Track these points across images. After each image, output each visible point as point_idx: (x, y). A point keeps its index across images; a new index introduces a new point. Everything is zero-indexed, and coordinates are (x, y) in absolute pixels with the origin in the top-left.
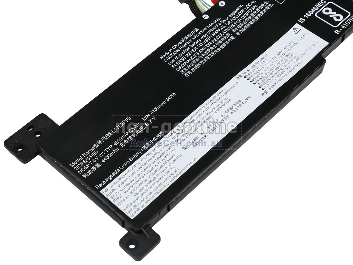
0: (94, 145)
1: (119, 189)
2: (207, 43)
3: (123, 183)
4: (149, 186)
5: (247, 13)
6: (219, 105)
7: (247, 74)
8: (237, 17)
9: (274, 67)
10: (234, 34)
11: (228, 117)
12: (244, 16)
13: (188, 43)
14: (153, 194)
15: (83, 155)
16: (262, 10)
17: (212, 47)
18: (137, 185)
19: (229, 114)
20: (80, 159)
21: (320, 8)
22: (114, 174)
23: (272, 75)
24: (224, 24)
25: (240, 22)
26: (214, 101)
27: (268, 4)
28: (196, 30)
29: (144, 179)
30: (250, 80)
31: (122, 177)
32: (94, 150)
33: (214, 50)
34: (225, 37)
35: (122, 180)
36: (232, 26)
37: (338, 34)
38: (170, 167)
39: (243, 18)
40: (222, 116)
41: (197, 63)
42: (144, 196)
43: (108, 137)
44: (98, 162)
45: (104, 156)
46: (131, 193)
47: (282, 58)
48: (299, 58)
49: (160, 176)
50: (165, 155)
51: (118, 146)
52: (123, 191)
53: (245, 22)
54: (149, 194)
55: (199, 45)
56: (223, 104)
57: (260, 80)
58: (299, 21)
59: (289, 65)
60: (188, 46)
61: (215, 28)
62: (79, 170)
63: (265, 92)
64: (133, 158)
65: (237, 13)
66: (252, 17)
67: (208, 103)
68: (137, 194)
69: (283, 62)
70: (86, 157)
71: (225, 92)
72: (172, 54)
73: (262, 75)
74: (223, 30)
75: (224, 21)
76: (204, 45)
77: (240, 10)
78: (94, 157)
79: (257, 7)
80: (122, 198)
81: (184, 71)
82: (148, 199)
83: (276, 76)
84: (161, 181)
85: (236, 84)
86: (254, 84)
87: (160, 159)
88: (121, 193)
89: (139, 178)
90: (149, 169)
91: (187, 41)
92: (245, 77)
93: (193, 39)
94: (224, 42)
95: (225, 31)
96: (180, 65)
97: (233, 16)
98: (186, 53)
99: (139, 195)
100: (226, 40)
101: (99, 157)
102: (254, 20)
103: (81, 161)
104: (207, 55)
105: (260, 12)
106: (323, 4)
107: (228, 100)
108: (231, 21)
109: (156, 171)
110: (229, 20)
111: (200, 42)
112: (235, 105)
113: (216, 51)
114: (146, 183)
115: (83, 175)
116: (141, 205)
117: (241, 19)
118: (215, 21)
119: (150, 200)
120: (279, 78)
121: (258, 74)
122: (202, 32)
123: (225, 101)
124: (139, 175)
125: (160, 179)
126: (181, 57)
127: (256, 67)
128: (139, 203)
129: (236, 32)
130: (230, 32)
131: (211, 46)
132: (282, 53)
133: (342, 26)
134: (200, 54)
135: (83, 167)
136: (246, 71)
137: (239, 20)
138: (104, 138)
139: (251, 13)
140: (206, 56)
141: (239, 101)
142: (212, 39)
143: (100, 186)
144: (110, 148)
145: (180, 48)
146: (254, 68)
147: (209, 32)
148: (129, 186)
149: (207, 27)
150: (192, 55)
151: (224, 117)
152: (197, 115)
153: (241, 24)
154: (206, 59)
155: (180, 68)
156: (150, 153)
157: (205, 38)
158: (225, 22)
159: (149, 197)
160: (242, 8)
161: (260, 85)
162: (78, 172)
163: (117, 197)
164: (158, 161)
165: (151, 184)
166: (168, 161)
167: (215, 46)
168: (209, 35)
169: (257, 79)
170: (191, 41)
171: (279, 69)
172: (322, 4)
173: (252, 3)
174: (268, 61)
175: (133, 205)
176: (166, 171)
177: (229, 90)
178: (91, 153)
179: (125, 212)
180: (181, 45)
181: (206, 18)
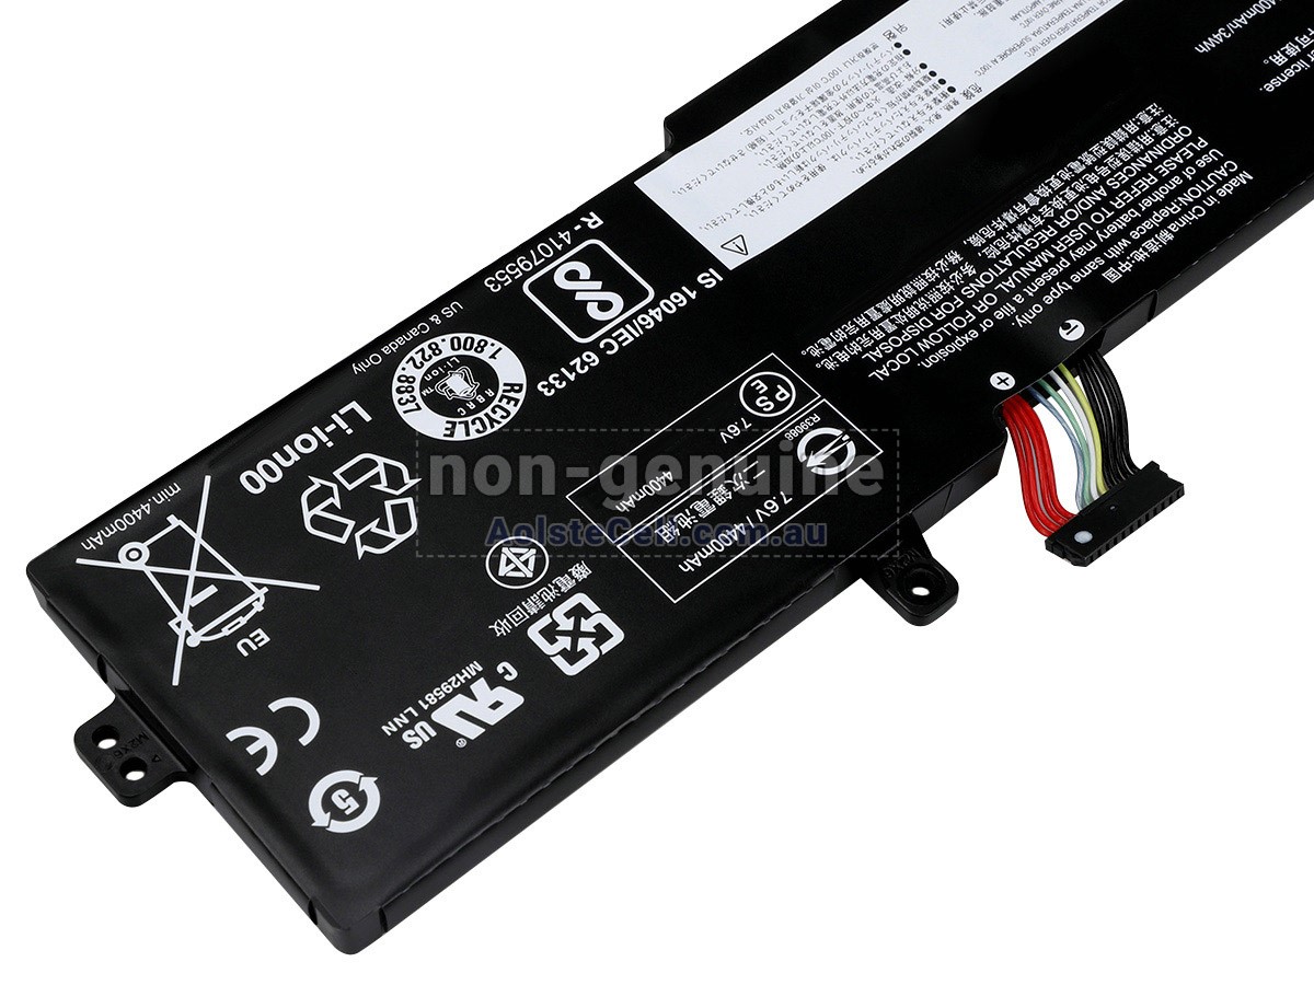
2: (1074, 225)
5: (907, 335)
7: (945, 102)
8: (949, 328)
9: (843, 123)
10: (970, 254)
12: (921, 326)
13: (1147, 226)
16: (851, 338)
17: (1056, 210)
21: (629, 321)
23: (858, 94)
24: (1005, 298)
25: (938, 305)
26: (1068, 19)
27: (823, 357)
28: (1112, 276)
30: (935, 80)
33: (1051, 197)
34: (1005, 245)
36: (970, 291)
37: (592, 214)
39: (924, 322)
41: (1117, 149)
47: (811, 152)
48: (753, 146)
53: (923, 305)
55: (1105, 215)
56: (1037, 8)
57: (901, 78)
58: (721, 279)
59: (793, 125)
60: (1147, 214)
61: (1040, 282)
63: (894, 37)
65: (948, 340)
66: (893, 321)
67: (1088, 12)
69: (811, 139)
71: (1028, 46)
72: (1205, 187)
73: (893, 98)
74: (1010, 271)
75: (999, 315)
76: (1085, 216)
77: (934, 349)
79: (866, 350)
81: (1163, 124)
83: (844, 89)
85: (985, 69)
86: (923, 66)
91: (1150, 234)
92: (952, 90)
93: (1124, 243)
94: (1011, 227)
95: (1003, 266)
96: (1178, 147)
97: (962, 332)
98: (1154, 188)
100: (1000, 234)
102: (885, 307)
104: (1077, 177)
105: (859, 334)
106: (614, 335)
107: (1020, 20)
108: (975, 312)
110: (980, 317)
111: (1101, 228)
113: (1044, 191)
117: (932, 319)
118: (1036, 310)
120: (837, 80)
121: (905, 102)
122: (1092, 266)
123: (1031, 15)
126: (1172, 174)
127: (908, 130)
129: (962, 263)
130: (983, 264)
131: (1058, 213)
132: (806, 172)
133: (569, 242)
134: (1103, 180)
136: (943, 113)
137: (941, 314)
139: (893, 334)
140: (1083, 173)
141: (983, 13)
142: (1053, 240)
145: (1175, 209)
146: (914, 125)
147: (1064, 264)
149: (1070, 283)
150: (1132, 181)
153: (935, 297)
154: (1082, 162)
155: (1179, 136)
157: (1079, 244)
158: (997, 307)
160: (925, 355)
161: (904, 61)
167: (1047, 212)
168: (1066, 255)
169: (914, 81)
170: (1135, 235)
171: (829, 113)
172: (616, 339)
173: (885, 372)
174: (862, 145)
177: (1012, 50)
180: (1172, 218)
181: (1073, 323)
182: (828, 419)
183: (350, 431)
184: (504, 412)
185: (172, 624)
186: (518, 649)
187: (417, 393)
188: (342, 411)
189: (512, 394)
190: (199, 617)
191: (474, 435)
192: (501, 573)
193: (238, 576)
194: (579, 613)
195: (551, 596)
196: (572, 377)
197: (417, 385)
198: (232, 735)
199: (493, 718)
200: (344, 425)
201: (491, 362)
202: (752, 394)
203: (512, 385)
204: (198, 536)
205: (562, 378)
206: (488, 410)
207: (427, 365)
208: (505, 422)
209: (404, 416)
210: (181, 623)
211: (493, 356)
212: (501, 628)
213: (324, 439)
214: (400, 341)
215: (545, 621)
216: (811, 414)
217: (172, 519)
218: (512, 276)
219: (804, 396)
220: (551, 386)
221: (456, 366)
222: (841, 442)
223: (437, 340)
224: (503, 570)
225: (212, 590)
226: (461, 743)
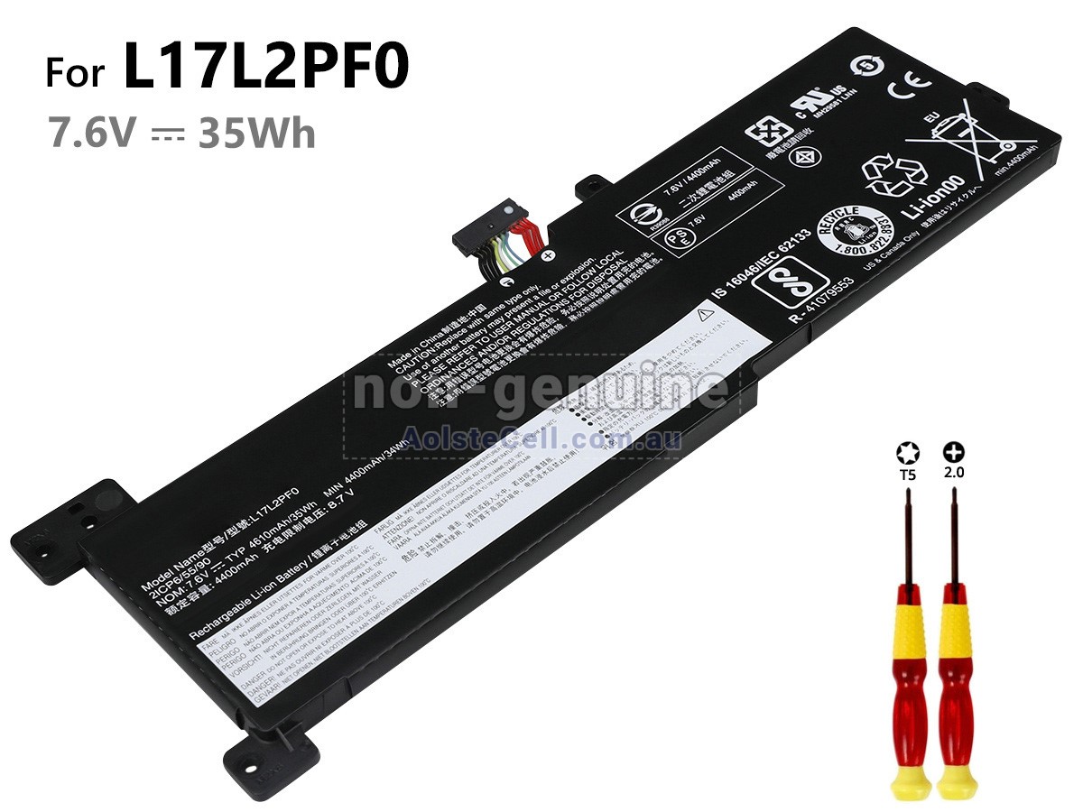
0: (205, 547)
1: (240, 643)
2: (500, 337)
3: (252, 629)
4: (311, 636)
5: (602, 276)
6: (501, 467)
8: (577, 283)
10: (564, 320)
11: (516, 492)
12: (594, 283)
13: (456, 336)
14: (315, 655)
15: (175, 566)
16: (633, 271)
17: (510, 344)
18: (283, 635)
19: (521, 486)
20: (167, 575)
21: (764, 269)
22: (236, 610)
24: (545, 298)
25: (583, 295)
26: (492, 459)
27: (650, 259)
28: (481, 308)
29: (302, 621)
30: (583, 416)
31: (254, 616)
32: (203, 557)
33: (513, 351)
34: (542, 325)
35: (253, 622)
36: (564, 302)
37: (796, 323)
38: (367, 597)
39: (592, 285)
40: (504, 491)
41: (469, 378)
42: (295, 658)
43: (239, 529)
44: (206, 581)
45: (222, 571)
46: (268, 651)
48: (700, 374)
49: (340, 617)
50: (359, 572)
51: (258, 550)
52: (250, 647)
53: (593, 295)
54: (308, 655)
55: (481, 341)
56: (511, 465)
57: (605, 418)
58: (713, 294)
60: (455, 342)
61: (523, 305)
62: (159, 599)
64: (287, 575)
65: (578, 276)
66: (610, 284)
67: (478, 464)
68: (280, 653)
70: (182, 570)
72: (418, 358)
74: (540, 311)
75: (548, 291)
76: (493, 341)
77: (586, 269)
78: (201, 571)
79: (626, 265)
80: (244, 661)
81: (438, 394)
82: (303, 664)
84: (338, 628)
85: (550, 423)
86: (590, 424)
87: (347, 580)
88: (245, 650)
89: (290, 618)
90: (319, 599)
91: (455, 331)
92: (572, 410)
93: (471, 327)
94: (538, 335)
95: (544, 313)
97: (570, 282)
98: (448, 357)
99: (283, 656)
100: (545, 331)
101: (210, 572)
102: (614, 291)
103: (167, 580)
104: (495, 362)
105: (629, 273)
106: (772, 261)
107: (523, 457)
108: (562, 292)
109: (334, 604)
110: (559, 290)
111: (484, 334)
112: (538, 468)
113: (517, 354)
114: (305, 630)
115: (166, 610)
116: (283, 678)
117: (587, 288)
118: (526, 292)
119: (306, 667)
120: (648, 414)
122: (492, 313)
123: (517, 460)
124: (293, 612)
125: (339, 622)
126: (437, 365)
128: (281, 674)
129: (568, 315)
130: (556, 315)
131: (509, 343)
132: (665, 361)
133: (808, 306)
134: (480, 360)
135: (170, 591)
137: (583, 290)
138: (229, 531)
139: (610, 276)
140: (492, 364)
141: (548, 460)
142: (513, 328)
143: (201, 633)
144: (239, 553)
145: (438, 346)
147: (508, 314)
148: (265, 636)
149: (505, 304)
150: (462, 360)
151: (508, 493)
152: (448, 489)
153: (585, 299)
154: (492, 370)
156: (328, 566)
157: (498, 326)
158: (549, 294)
159: (306, 661)
160: (592, 265)
161: (603, 427)
162: (158, 602)
163: (234, 657)
164: (342, 583)
165: (316, 632)
166: (364, 584)
167: (516, 344)
168: (507, 320)
169: (597, 415)
170: (464, 331)
172: (770, 259)
173: (615, 255)
175: (266, 677)
176: (355, 605)
178: (195, 562)
179: (245, 692)
180: (440, 340)
181: (506, 285)
182: (647, 229)
183: (911, 206)
184: (828, 219)
185: (976, 121)
186: (798, 124)
187: (879, 226)
188: (918, 215)
189: (825, 229)
190: (963, 125)
191: (842, 209)
192: (813, 152)
193: (950, 142)
194: (769, 139)
195: (785, 145)
196: (792, 239)
197: (880, 230)
198: (929, 83)
199: (804, 98)
200: (915, 208)
201: (841, 243)
202: (690, 238)
203: (825, 233)
204: (978, 157)
205: (798, 238)
206: (836, 221)
207: (877, 239)
208: (826, 216)
209: (883, 214)
210: (972, 122)
211: (840, 246)
212: (808, 131)
213: (924, 202)
214: (895, 248)
215: (785, 135)
216: (655, 231)
217: (995, 162)
218: (838, 286)
219: (660, 238)
220: (804, 234)
221: (860, 239)
222: (639, 219)
223: (874, 252)
224: (812, 153)
225: (961, 135)
226: (817, 88)
